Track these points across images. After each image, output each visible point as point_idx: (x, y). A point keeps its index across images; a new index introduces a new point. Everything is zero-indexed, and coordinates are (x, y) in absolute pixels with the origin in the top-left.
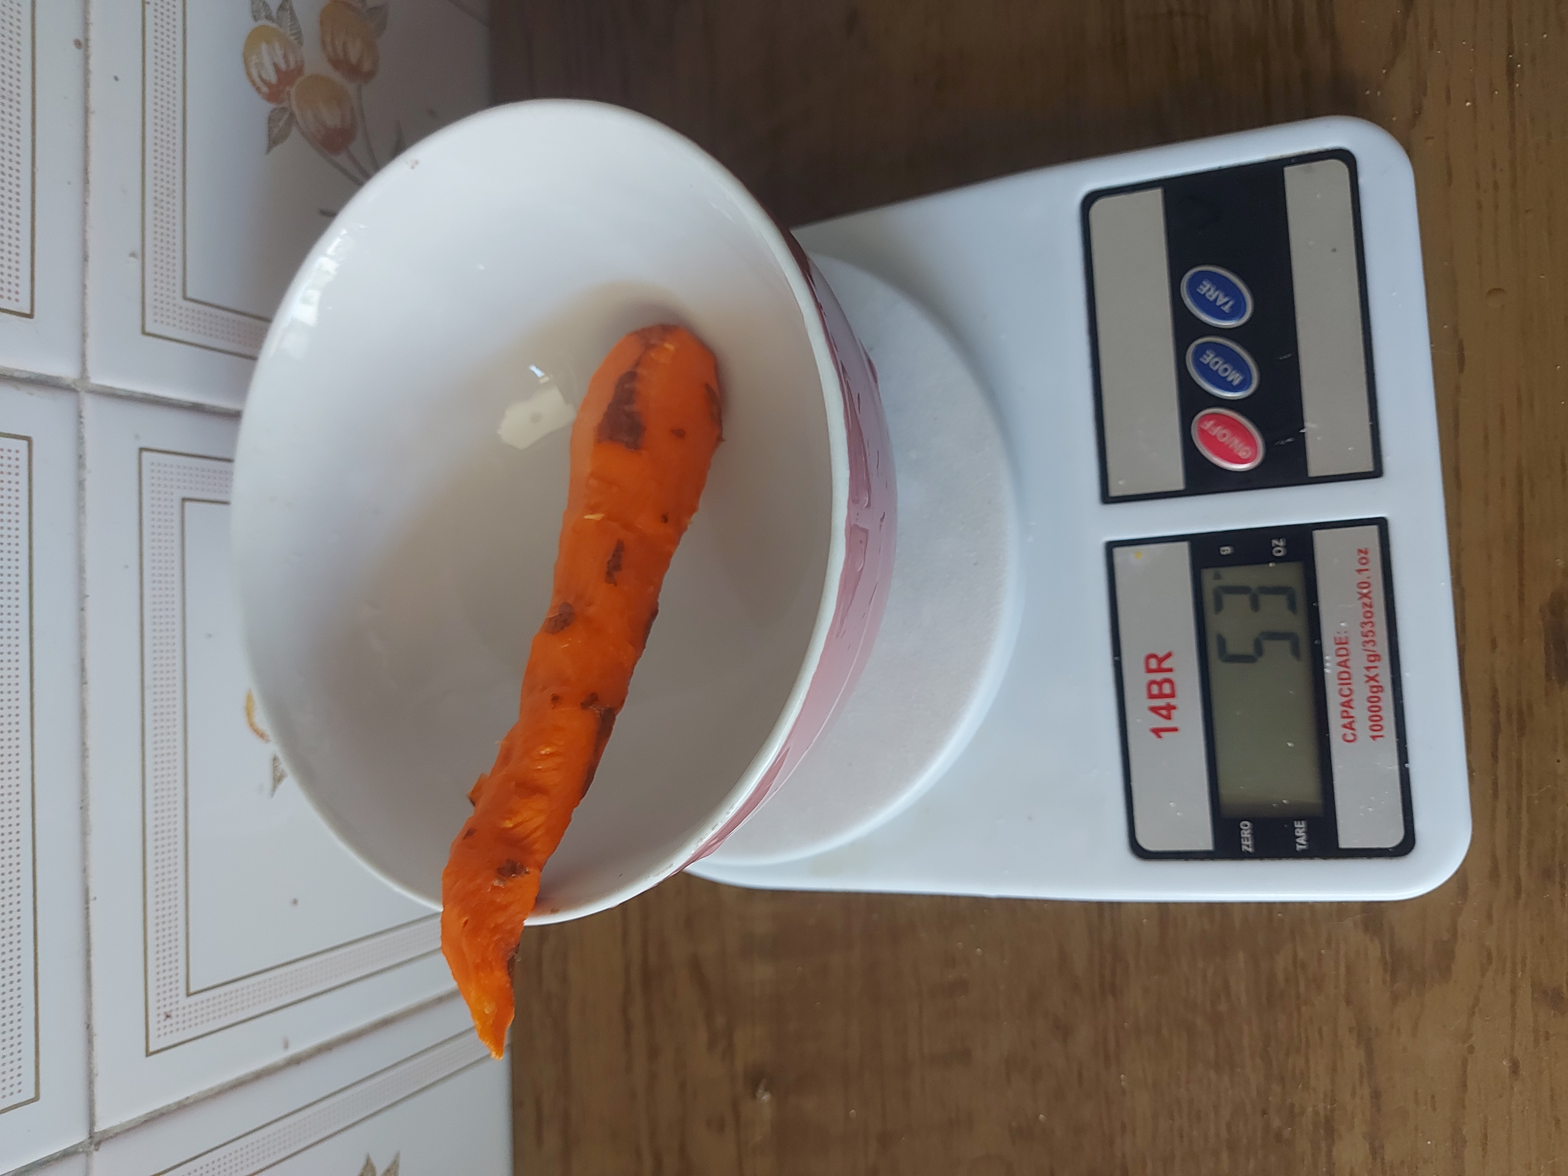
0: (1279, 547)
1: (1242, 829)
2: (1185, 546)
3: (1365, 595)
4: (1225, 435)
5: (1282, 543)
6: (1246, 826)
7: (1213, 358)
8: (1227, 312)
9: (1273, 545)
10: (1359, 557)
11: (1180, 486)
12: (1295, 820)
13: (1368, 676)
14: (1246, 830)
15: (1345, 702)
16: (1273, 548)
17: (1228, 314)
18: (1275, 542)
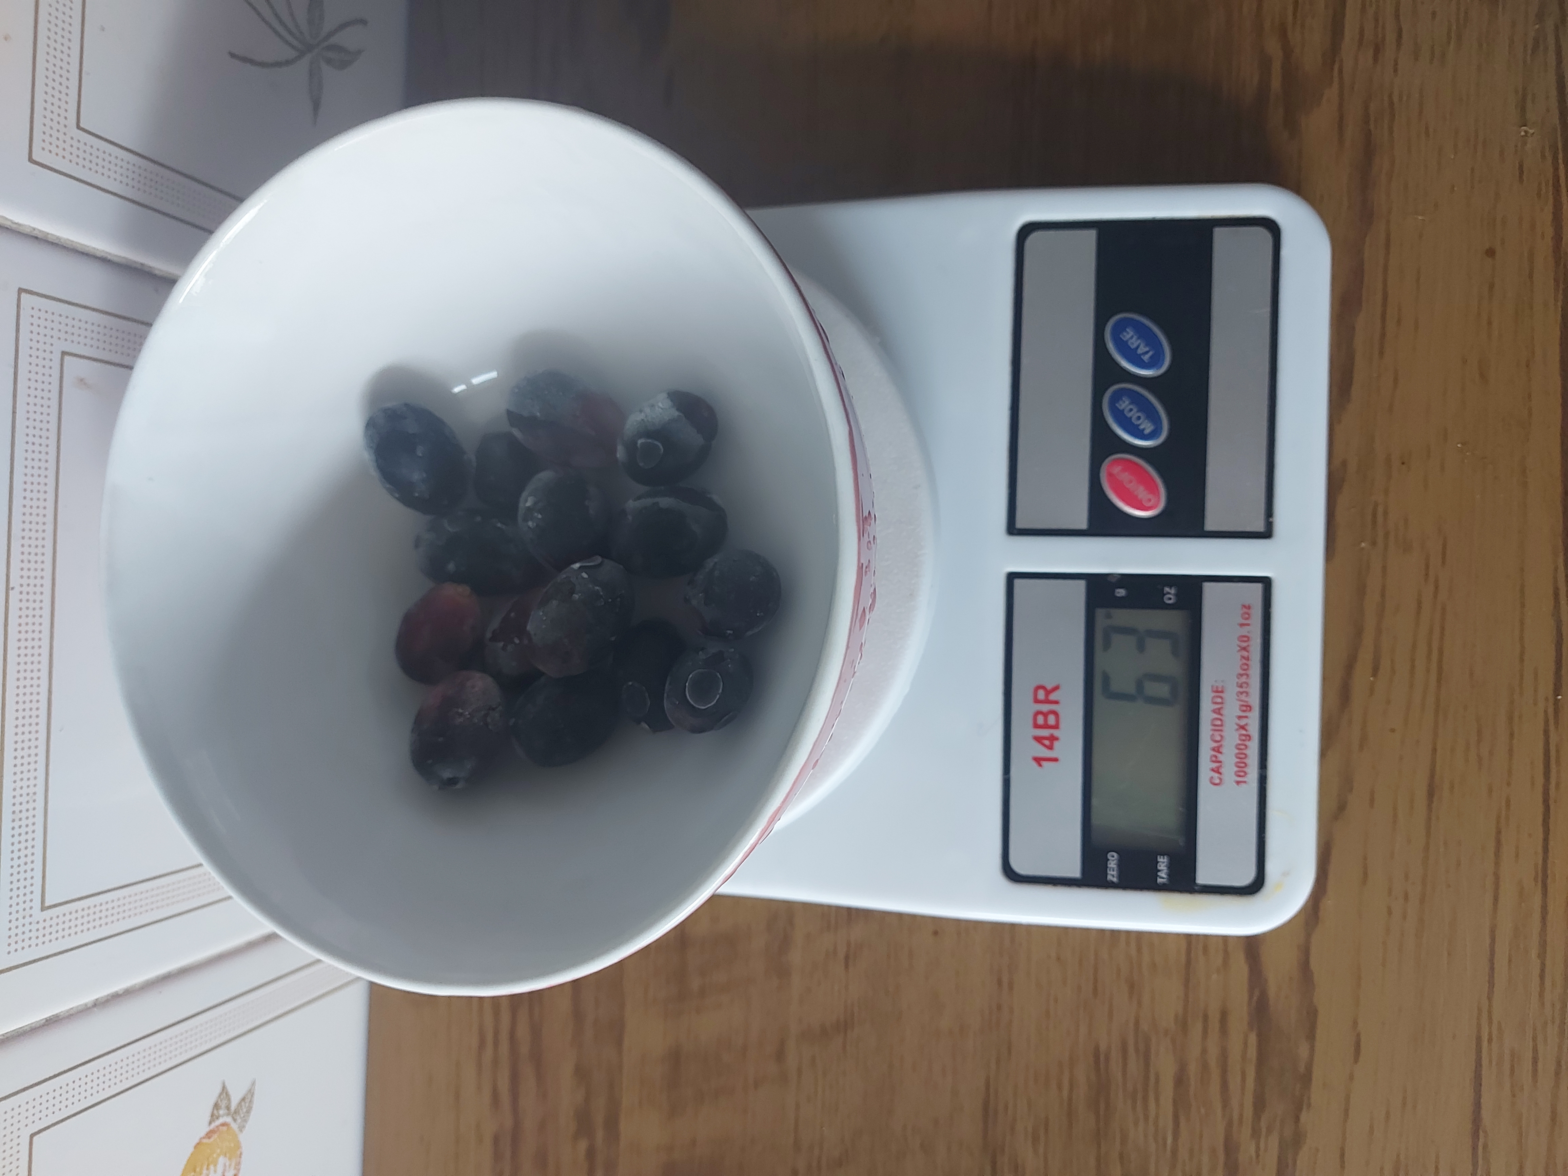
0: (1170, 595)
1: (1108, 860)
2: (1082, 583)
3: (1244, 649)
4: (1131, 482)
5: (1173, 591)
6: (1113, 857)
7: (1127, 406)
8: (1146, 361)
9: (1165, 592)
10: (1242, 612)
11: (1083, 525)
12: (1159, 855)
13: (1238, 725)
14: (1113, 860)
15: (1215, 747)
16: (1164, 595)
17: (1147, 363)
18: (1167, 589)
